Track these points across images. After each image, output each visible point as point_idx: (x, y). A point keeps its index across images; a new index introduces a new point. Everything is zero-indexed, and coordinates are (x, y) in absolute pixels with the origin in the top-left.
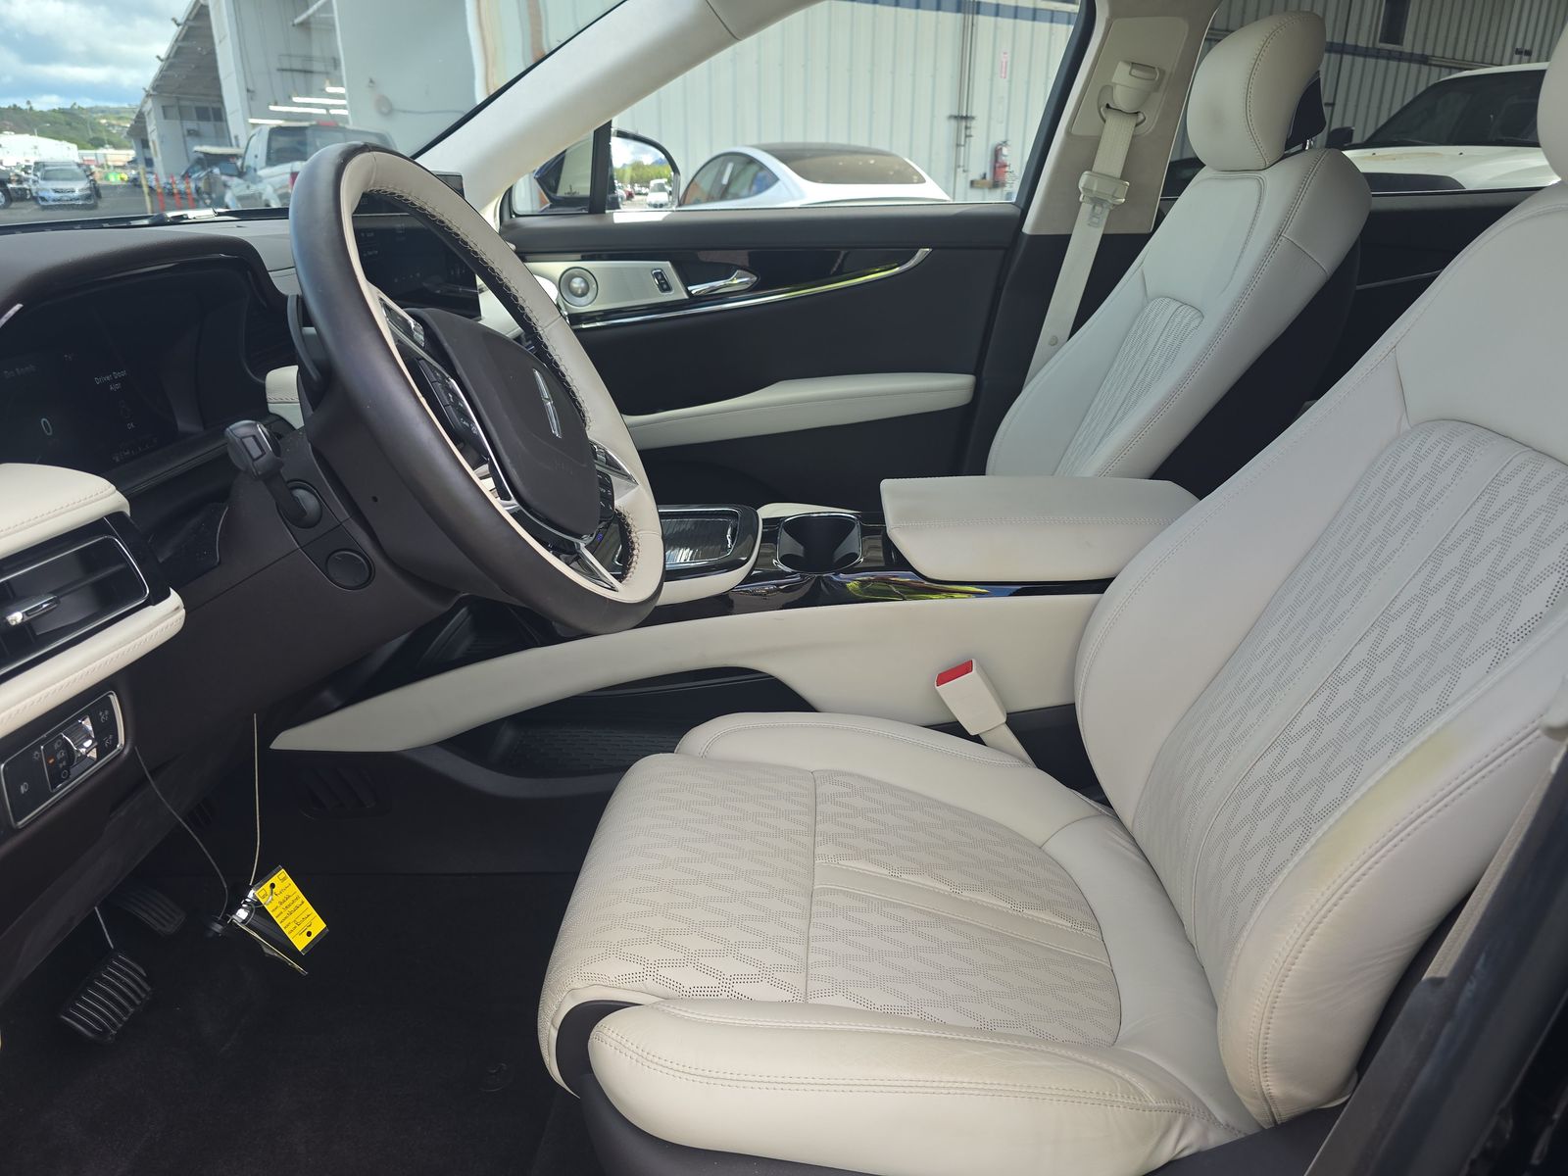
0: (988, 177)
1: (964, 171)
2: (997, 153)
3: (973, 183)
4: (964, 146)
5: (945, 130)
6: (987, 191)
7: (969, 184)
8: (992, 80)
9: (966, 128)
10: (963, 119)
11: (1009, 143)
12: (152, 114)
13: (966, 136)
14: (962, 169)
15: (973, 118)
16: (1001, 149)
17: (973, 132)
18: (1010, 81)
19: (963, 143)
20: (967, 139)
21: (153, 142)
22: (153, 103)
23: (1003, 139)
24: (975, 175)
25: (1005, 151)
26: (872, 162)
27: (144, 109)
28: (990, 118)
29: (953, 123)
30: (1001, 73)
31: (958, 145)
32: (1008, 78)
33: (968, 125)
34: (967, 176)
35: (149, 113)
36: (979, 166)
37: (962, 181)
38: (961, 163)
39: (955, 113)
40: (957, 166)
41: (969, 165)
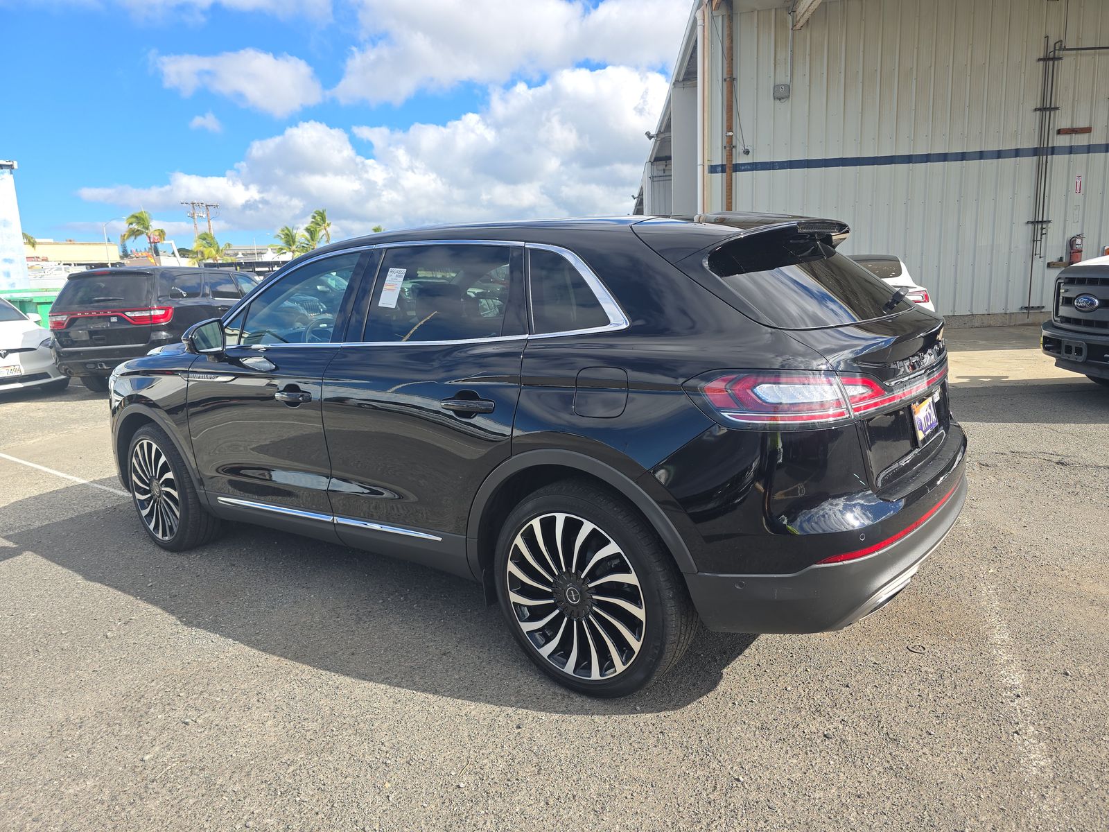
0: (1065, 260)
1: (1041, 257)
2: (1071, 243)
3: (1048, 265)
4: (1041, 240)
5: (1023, 233)
7: (1045, 266)
8: (1067, 196)
9: (1042, 229)
10: (1039, 223)
11: (1084, 233)
13: (1042, 234)
14: (1038, 256)
15: (1049, 221)
16: (1075, 241)
17: (1049, 231)
18: (1085, 195)
19: (1039, 238)
20: (1044, 236)
23: (1078, 234)
24: (1053, 258)
25: (1078, 241)
28: (1065, 220)
29: (1030, 226)
30: (1076, 189)
31: (1035, 241)
32: (1082, 193)
33: (1044, 226)
34: (1044, 260)
36: (1055, 253)
37: (1039, 264)
38: (1038, 252)
39: (1031, 219)
40: (1033, 254)
41: (1045, 254)
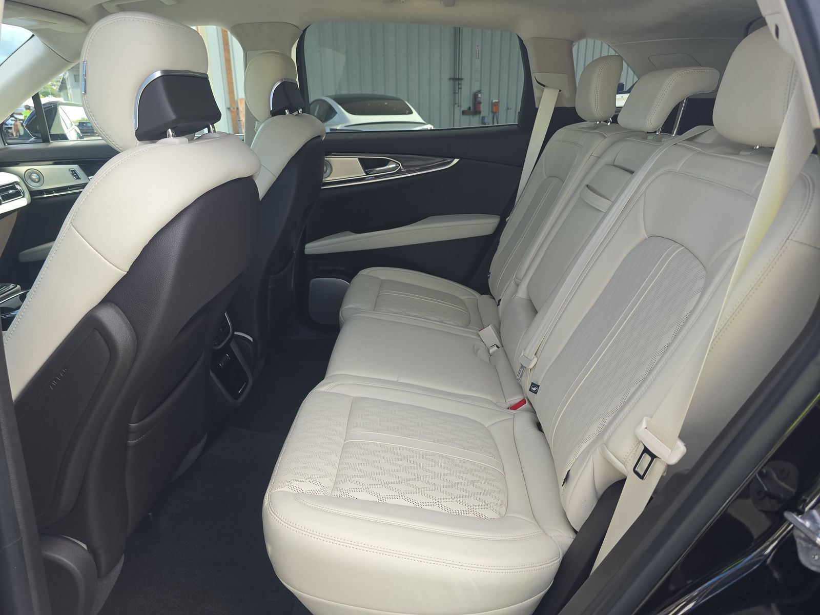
0: (472, 109)
1: (458, 106)
2: (475, 96)
3: (464, 113)
4: (458, 93)
5: (447, 86)
6: (471, 116)
7: (461, 112)
8: (471, 60)
9: (459, 84)
10: (456, 80)
11: (482, 91)
12: (69, 79)
13: (459, 88)
14: (457, 105)
15: (462, 79)
16: (478, 95)
17: (463, 86)
18: (481, 60)
19: (457, 92)
20: (460, 90)
21: (70, 94)
22: (69, 75)
23: (479, 90)
24: (465, 107)
25: (480, 95)
26: (386, 104)
27: (65, 77)
28: (471, 79)
29: (452, 82)
30: (476, 56)
31: (455, 93)
32: (480, 58)
33: (460, 83)
34: (460, 108)
35: (67, 79)
36: (466, 104)
37: (458, 111)
38: (457, 102)
39: (452, 77)
40: (455, 104)
41: (461, 104)
